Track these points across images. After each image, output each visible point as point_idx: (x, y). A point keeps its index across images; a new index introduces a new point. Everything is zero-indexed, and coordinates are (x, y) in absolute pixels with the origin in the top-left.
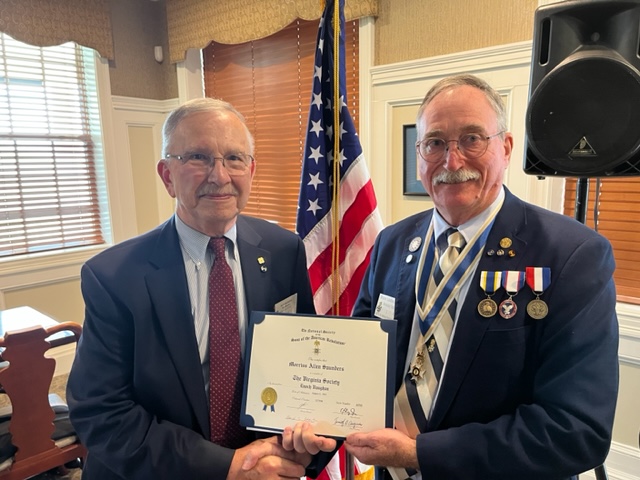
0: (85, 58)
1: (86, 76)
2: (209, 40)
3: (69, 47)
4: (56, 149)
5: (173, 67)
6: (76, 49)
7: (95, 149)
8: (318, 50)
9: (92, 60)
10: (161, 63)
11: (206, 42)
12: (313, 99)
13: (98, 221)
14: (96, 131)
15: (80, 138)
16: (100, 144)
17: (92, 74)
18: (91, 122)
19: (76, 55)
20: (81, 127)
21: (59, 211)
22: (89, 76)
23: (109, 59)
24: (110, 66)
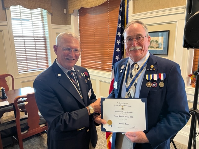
0: (44, 13)
1: (44, 18)
2: (81, 7)
3: (39, 9)
4: (36, 40)
5: (69, 15)
6: (41, 10)
7: (47, 41)
8: (120, 10)
9: (46, 13)
10: (66, 14)
11: (80, 7)
12: (118, 25)
13: (47, 62)
14: (47, 35)
15: (43, 37)
16: (48, 39)
17: (46, 18)
18: (46, 32)
19: (41, 12)
20: (43, 34)
21: (37, 59)
22: (45, 18)
23: (51, 13)
24: (51, 15)
